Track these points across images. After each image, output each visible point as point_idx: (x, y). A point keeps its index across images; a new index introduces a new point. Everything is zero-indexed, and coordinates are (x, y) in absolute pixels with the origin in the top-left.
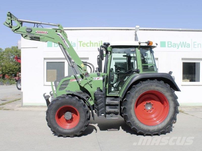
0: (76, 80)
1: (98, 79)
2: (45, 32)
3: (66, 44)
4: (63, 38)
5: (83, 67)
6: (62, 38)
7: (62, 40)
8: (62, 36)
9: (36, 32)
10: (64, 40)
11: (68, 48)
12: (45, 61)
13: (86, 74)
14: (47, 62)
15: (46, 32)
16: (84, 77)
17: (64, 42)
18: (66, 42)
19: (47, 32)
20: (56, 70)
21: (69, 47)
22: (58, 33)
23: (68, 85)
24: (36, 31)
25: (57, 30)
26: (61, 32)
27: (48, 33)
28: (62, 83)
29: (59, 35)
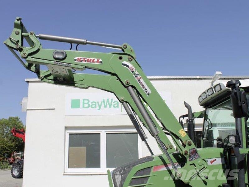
0: (165, 169)
1: (213, 163)
2: (96, 60)
3: (143, 85)
4: (137, 73)
5: (183, 136)
6: (133, 72)
7: (134, 76)
8: (133, 67)
9: (75, 60)
10: (139, 77)
11: (149, 94)
12: (67, 131)
13: (192, 153)
14: (70, 134)
15: (98, 60)
16: (188, 159)
17: (139, 81)
18: (142, 80)
19: (101, 60)
20: (85, 148)
21: (150, 92)
22: (124, 62)
23: (147, 179)
24: (76, 58)
25: (122, 56)
26: (130, 61)
27: (101, 62)
28: (134, 176)
29: (128, 66)
